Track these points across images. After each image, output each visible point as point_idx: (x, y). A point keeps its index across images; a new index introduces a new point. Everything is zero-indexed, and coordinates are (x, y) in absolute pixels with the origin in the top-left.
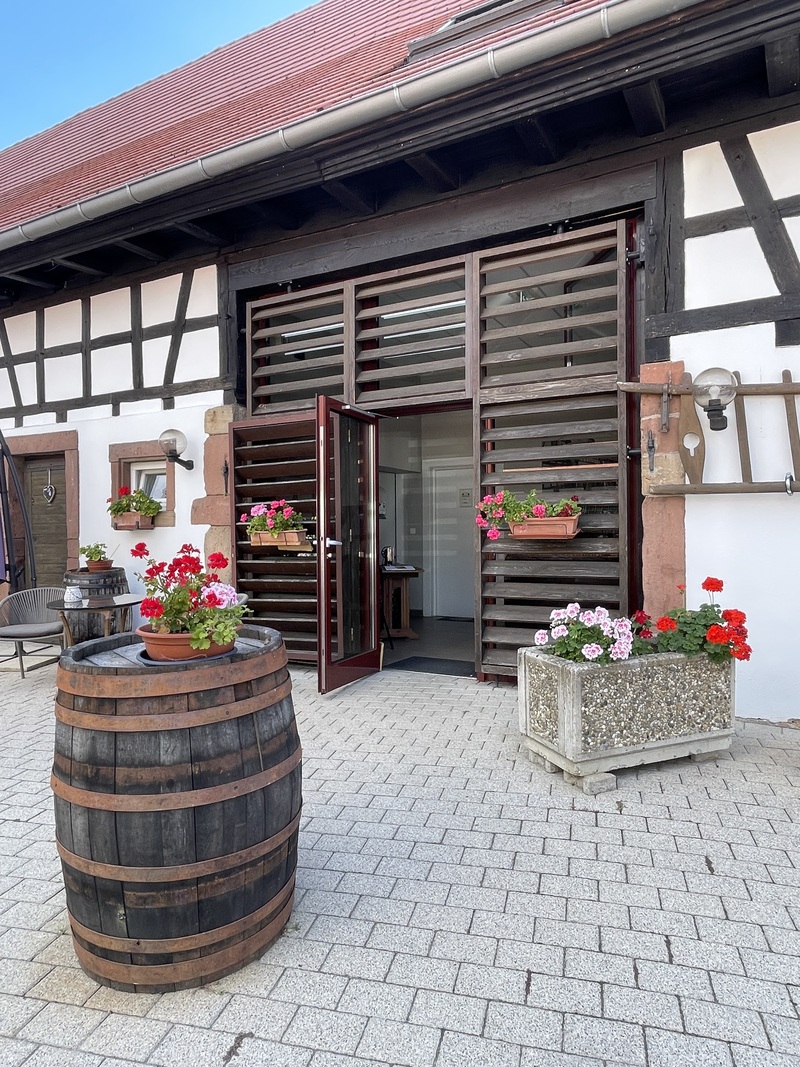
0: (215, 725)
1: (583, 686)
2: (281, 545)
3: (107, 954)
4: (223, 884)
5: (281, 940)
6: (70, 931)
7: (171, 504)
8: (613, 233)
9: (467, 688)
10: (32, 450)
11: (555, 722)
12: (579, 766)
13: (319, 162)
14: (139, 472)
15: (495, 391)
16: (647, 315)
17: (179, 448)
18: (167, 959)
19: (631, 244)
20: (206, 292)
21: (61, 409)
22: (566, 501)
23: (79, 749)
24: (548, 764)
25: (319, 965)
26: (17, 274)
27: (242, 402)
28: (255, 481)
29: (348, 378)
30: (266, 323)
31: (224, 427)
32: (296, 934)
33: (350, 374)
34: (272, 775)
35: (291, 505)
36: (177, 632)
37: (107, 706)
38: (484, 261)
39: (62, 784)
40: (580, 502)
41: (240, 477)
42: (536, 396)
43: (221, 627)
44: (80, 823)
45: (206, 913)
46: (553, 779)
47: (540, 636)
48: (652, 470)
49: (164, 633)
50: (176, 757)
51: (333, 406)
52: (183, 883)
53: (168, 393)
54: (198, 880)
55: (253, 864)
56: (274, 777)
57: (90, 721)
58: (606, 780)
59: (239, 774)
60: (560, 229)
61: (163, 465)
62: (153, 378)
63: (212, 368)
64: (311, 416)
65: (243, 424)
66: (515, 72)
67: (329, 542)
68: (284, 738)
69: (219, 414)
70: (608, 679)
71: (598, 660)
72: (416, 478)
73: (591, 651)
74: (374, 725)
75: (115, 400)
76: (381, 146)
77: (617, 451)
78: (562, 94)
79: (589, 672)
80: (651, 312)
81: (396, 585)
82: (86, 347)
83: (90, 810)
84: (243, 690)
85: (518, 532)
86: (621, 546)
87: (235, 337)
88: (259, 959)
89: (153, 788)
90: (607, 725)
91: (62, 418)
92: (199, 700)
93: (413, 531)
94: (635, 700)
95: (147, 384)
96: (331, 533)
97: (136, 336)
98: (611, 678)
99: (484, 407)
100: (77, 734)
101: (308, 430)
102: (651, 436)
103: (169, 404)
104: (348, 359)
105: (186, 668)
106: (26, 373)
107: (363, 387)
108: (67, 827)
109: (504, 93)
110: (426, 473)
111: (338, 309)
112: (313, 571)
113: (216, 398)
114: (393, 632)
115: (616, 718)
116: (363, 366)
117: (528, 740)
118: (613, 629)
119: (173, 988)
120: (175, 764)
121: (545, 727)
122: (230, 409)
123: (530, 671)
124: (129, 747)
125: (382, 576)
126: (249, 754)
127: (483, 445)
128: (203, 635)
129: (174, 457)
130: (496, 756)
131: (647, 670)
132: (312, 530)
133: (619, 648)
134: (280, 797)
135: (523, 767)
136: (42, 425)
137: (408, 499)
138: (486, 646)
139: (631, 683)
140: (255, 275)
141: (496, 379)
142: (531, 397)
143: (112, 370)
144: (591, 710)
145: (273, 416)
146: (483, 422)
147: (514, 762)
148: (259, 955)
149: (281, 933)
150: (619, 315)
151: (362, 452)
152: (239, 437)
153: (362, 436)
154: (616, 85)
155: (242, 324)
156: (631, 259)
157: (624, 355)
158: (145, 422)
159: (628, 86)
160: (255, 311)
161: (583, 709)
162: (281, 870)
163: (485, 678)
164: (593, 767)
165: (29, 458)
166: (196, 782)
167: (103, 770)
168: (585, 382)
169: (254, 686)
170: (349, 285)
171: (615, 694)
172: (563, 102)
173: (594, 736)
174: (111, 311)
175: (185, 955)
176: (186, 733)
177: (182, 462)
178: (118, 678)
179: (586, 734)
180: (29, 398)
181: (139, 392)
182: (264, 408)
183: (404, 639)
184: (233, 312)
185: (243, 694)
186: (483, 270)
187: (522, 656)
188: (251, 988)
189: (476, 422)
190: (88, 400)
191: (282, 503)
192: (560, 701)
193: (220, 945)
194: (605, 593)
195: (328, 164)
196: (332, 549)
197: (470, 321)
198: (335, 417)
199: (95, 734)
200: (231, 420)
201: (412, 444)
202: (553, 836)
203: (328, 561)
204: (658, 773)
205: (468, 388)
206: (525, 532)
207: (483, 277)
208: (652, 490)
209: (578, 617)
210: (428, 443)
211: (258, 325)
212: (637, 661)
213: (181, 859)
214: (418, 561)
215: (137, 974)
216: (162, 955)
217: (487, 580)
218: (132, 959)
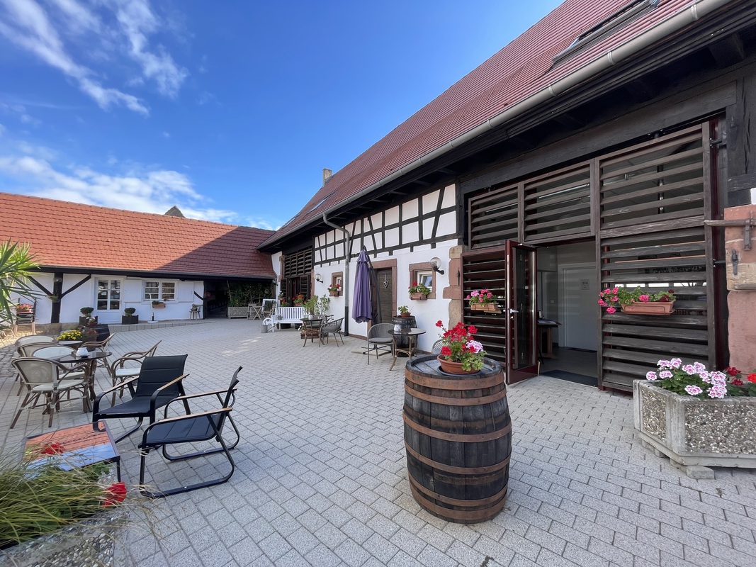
0: (474, 406)
1: (686, 410)
2: (486, 310)
3: (425, 496)
4: (476, 480)
5: (502, 513)
6: (408, 478)
7: (434, 290)
8: (700, 131)
9: (592, 393)
10: (380, 267)
11: (664, 427)
12: (683, 458)
13: (507, 130)
14: (421, 275)
15: (611, 231)
16: (729, 177)
17: (438, 265)
18: (451, 507)
19: (713, 135)
20: (450, 196)
21: (391, 250)
22: (664, 293)
23: (415, 405)
24: (657, 452)
25: (524, 534)
26: (378, 199)
27: (466, 244)
28: (472, 280)
29: (520, 230)
30: (478, 207)
31: (458, 255)
32: (509, 512)
33: (521, 227)
34: (499, 434)
35: (491, 291)
36: (455, 361)
37: (427, 390)
38: (602, 162)
39: (408, 419)
40: (675, 293)
41: (465, 278)
42: (640, 232)
43: (476, 362)
44: (415, 437)
45: (469, 492)
46: (663, 462)
47: (651, 375)
48: (736, 274)
49: (450, 361)
50: (457, 418)
51: (514, 245)
52: (459, 475)
53: (433, 241)
54: (466, 476)
55: (490, 474)
56: (500, 435)
57: (420, 395)
58: (706, 472)
59: (484, 431)
60: (657, 135)
61: (431, 272)
62: (427, 235)
63: (452, 229)
64: (502, 249)
65: (467, 254)
66: (626, 58)
67: (512, 311)
68: (504, 416)
69: (456, 249)
70: (706, 408)
71: (699, 396)
72: (554, 274)
73: (693, 390)
74: (538, 406)
75: (411, 245)
76: (540, 116)
77: (705, 262)
78: (660, 61)
79: (690, 403)
80: (732, 173)
81: (545, 331)
82: (400, 225)
83: (420, 433)
84: (486, 392)
85: (628, 309)
86: (710, 320)
87: (463, 215)
88: (492, 519)
89: (446, 430)
90: (706, 437)
91: (391, 254)
92: (466, 394)
93: (552, 301)
94: (729, 425)
95: (425, 238)
96: (512, 307)
97: (420, 218)
98: (708, 409)
99: (602, 240)
100: (415, 400)
101: (502, 255)
102: (735, 253)
103: (434, 246)
104: (520, 220)
105: (461, 379)
106: (378, 236)
107: (527, 233)
108: (410, 437)
109: (619, 71)
110: (560, 271)
111: (515, 196)
112: (504, 323)
113: (454, 242)
114: (543, 355)
115: (713, 434)
116: (528, 223)
117: (641, 434)
118: (710, 378)
119: (453, 521)
120: (456, 421)
121: (655, 429)
122: (461, 247)
123: (643, 394)
124: (437, 410)
125: (538, 326)
126: (489, 422)
127: (602, 261)
128: (468, 365)
129: (436, 269)
130: (618, 439)
131: (740, 407)
132: (503, 303)
133: (716, 391)
134: (502, 444)
135: (638, 450)
136: (383, 257)
137: (549, 284)
138: (605, 371)
139: (726, 413)
140: (471, 186)
141: (611, 224)
142: (636, 233)
143: (411, 233)
144: (693, 426)
145: (481, 250)
146: (602, 248)
147: (631, 445)
148: (492, 518)
149: (502, 510)
150: (706, 180)
151: (528, 264)
152: (465, 260)
153: (528, 256)
154: (703, 45)
155: (466, 208)
156: (714, 145)
157: (710, 203)
158: (424, 254)
159: (712, 44)
160: (472, 202)
161: (686, 424)
162: (501, 480)
163: (605, 389)
164: (694, 461)
165: (379, 270)
166: (466, 431)
167: (426, 417)
168: (678, 222)
169: (491, 390)
170: (521, 185)
171: (712, 419)
172: (660, 66)
173: (695, 442)
174: (411, 209)
175: (459, 508)
176: (461, 408)
177: (439, 271)
178: (431, 379)
179: (689, 440)
180: (379, 246)
181: (421, 242)
182: (477, 246)
183: (549, 359)
184: (463, 204)
185: (486, 393)
186: (602, 166)
187: (637, 385)
188: (489, 534)
189: (598, 248)
190: (401, 246)
191: (487, 290)
192: (668, 417)
193: (475, 508)
194: (696, 350)
195: (511, 130)
196: (512, 314)
197: (593, 194)
198: (514, 249)
199: (422, 402)
200: (461, 252)
201: (552, 257)
202: (666, 499)
203: (511, 320)
204: (750, 476)
205: (593, 230)
206: (634, 310)
207: (601, 170)
208: (736, 287)
209: (681, 367)
210: (561, 256)
211: (474, 208)
212: (731, 400)
213: (457, 464)
214: (556, 317)
215: (437, 509)
216: (450, 505)
217: (605, 334)
218: (436, 502)
